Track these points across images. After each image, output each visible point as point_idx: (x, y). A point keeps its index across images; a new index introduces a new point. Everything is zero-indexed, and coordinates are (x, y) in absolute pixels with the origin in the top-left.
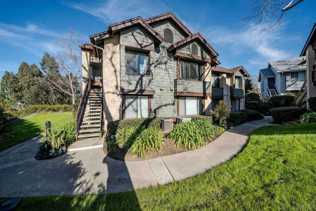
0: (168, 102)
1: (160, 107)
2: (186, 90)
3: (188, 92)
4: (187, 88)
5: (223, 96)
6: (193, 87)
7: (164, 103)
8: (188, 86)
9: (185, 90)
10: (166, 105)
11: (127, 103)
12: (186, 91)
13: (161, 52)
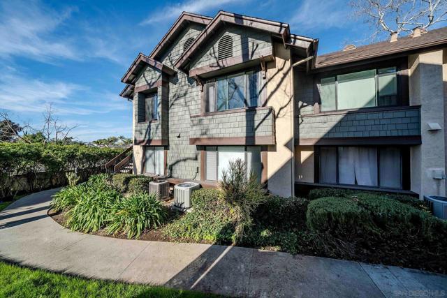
0: (187, 156)
1: (177, 162)
2: (205, 133)
3: (209, 138)
4: (207, 130)
5: (419, 137)
6: (220, 126)
7: (183, 156)
8: (211, 127)
9: (203, 134)
10: (185, 160)
11: (148, 155)
12: (205, 137)
13: (180, 81)
